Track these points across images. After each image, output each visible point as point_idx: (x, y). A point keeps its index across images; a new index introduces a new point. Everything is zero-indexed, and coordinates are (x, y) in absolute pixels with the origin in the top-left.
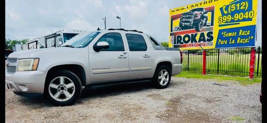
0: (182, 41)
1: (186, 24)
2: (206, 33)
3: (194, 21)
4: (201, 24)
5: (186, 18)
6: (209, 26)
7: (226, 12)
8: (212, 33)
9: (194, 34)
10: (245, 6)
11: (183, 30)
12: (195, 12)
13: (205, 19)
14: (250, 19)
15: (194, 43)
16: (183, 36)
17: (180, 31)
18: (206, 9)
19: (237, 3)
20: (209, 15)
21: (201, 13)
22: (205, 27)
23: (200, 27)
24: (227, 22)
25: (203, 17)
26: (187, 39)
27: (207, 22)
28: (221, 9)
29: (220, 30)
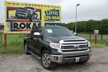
0: (19, 27)
1: (21, 15)
2: (37, 24)
3: (28, 15)
4: (34, 18)
5: (22, 11)
6: (39, 20)
7: (48, 14)
8: (41, 24)
9: (29, 23)
10: (57, 13)
11: (19, 19)
12: (29, 9)
13: (36, 15)
14: (59, 20)
15: (29, 29)
16: (19, 23)
17: (16, 19)
18: (36, 9)
19: (53, 11)
20: (38, 13)
21: (33, 11)
22: (36, 20)
23: (32, 20)
24: (48, 19)
25: (34, 14)
26: (23, 26)
27: (38, 18)
28: (45, 12)
29: (45, 23)
